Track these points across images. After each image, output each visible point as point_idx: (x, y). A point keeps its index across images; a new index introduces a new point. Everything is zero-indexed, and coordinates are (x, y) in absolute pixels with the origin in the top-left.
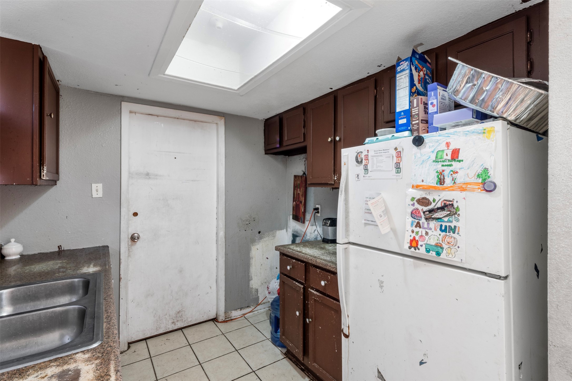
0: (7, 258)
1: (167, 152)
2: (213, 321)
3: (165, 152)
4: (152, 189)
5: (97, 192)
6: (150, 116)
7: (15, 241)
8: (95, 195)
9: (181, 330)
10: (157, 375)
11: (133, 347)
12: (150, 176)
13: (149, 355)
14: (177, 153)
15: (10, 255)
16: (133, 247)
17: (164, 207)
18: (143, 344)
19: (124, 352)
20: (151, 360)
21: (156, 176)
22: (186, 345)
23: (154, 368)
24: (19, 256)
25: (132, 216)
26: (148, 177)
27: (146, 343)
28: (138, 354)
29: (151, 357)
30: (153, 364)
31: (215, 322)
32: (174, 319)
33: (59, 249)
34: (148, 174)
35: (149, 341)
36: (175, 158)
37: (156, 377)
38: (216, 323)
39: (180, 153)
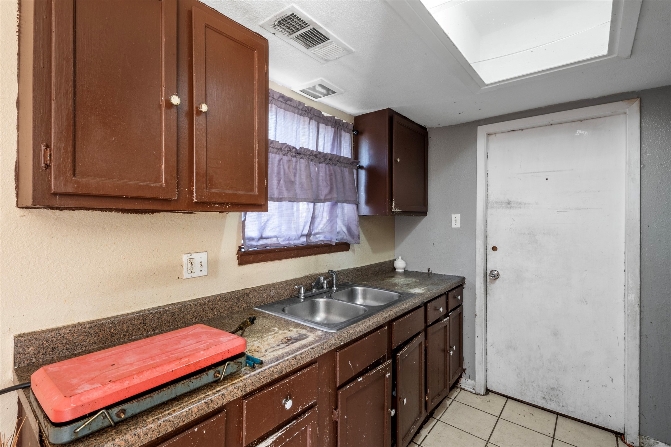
0: (397, 270)
1: (535, 172)
2: (616, 436)
3: (532, 173)
4: (514, 220)
5: (456, 222)
6: (512, 132)
7: (402, 259)
8: (454, 226)
9: (556, 415)
10: (492, 438)
11: (491, 396)
12: (512, 205)
13: (499, 414)
14: (550, 171)
15: (397, 269)
16: (492, 285)
17: (529, 243)
18: (503, 400)
19: (480, 395)
20: (498, 420)
21: (520, 204)
22: (548, 434)
23: (494, 429)
24: (403, 271)
25: (492, 250)
26: (509, 206)
27: (506, 401)
28: (490, 406)
29: (499, 417)
30: (495, 425)
31: (619, 438)
32: (545, 394)
33: (429, 271)
34: (509, 203)
35: (510, 402)
36: (547, 179)
37: (489, 438)
38: (620, 442)
39: (555, 171)
